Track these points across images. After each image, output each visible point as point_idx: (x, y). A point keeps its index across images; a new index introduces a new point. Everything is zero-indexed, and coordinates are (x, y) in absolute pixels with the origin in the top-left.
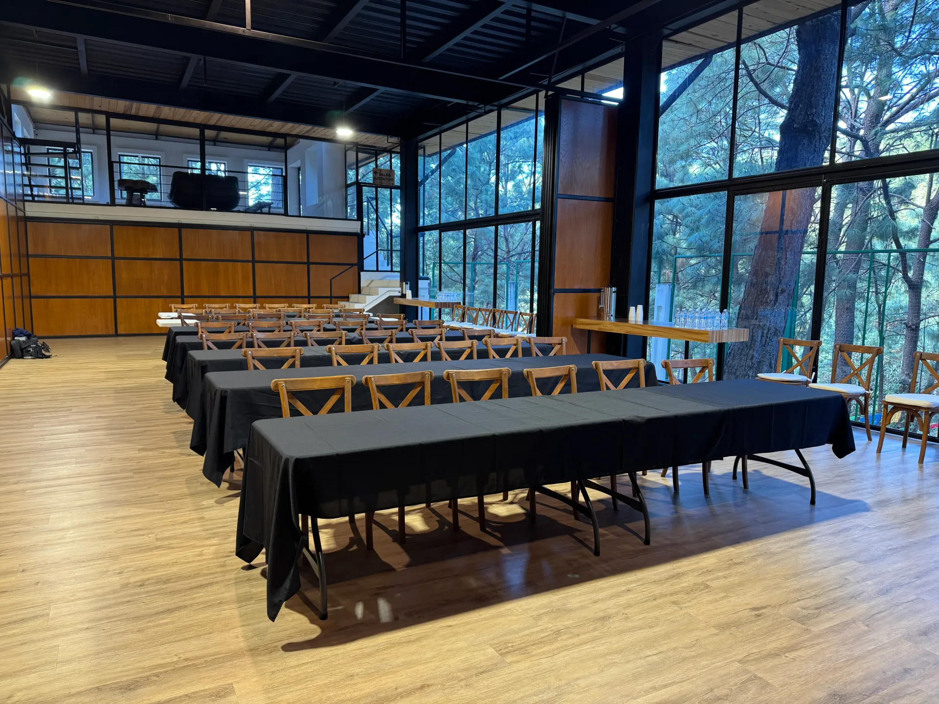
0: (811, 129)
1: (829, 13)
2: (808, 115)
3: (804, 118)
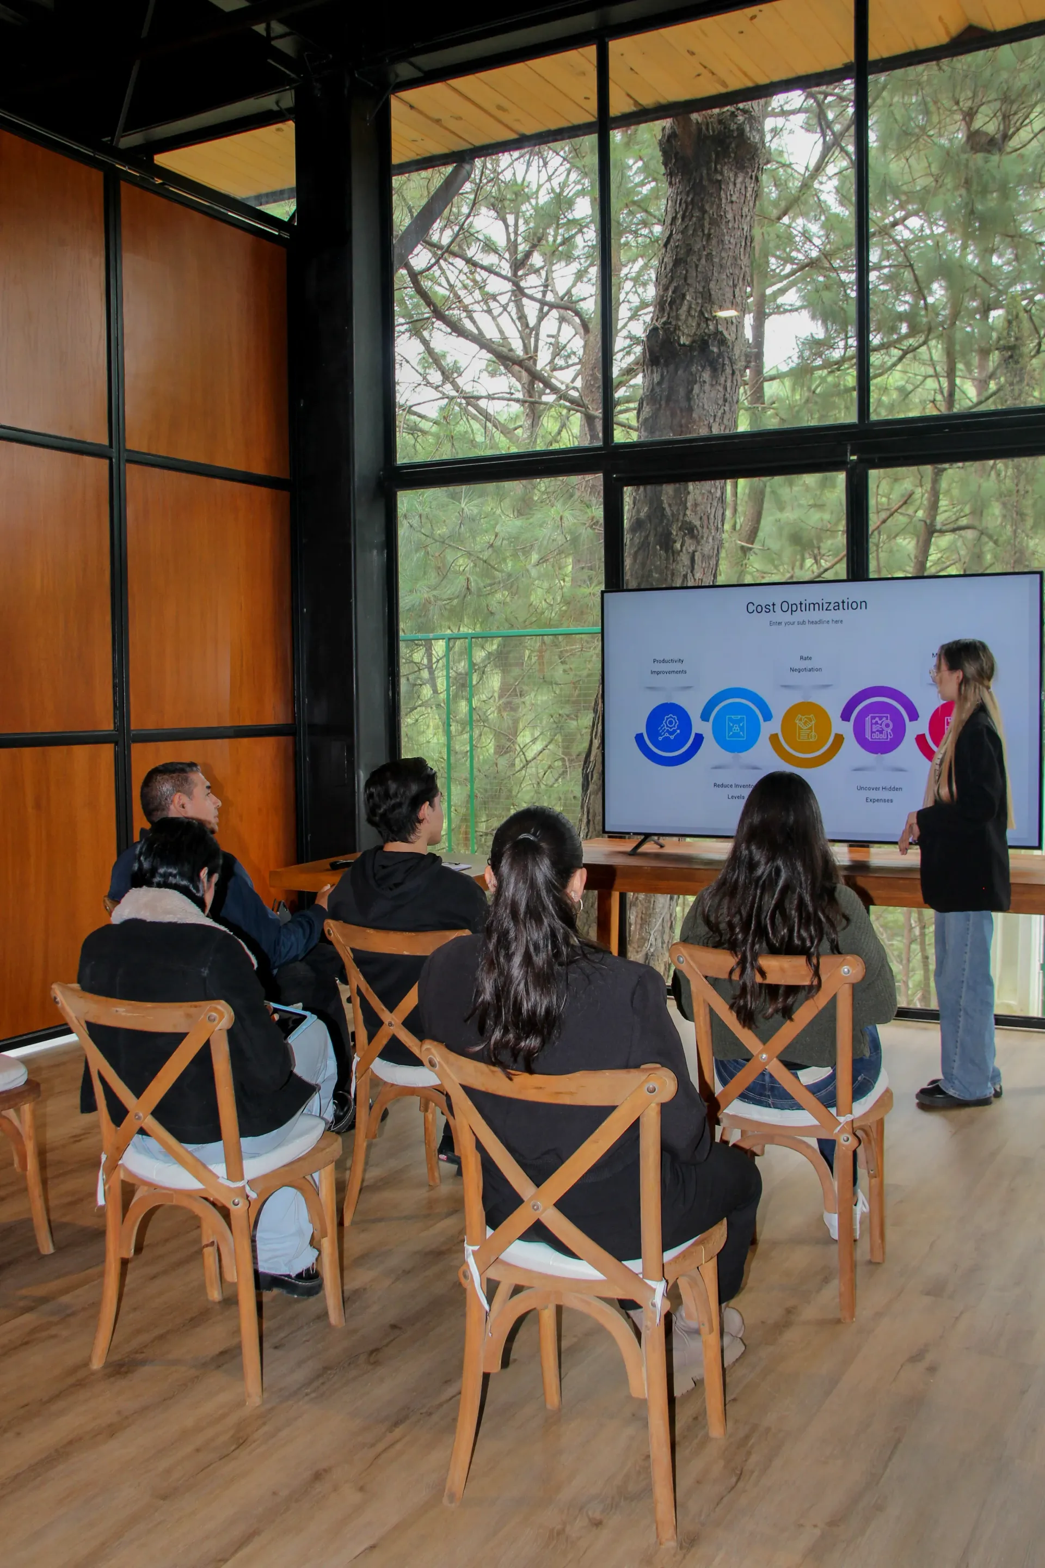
0: (715, 350)
1: (731, 104)
2: (707, 319)
3: (699, 325)
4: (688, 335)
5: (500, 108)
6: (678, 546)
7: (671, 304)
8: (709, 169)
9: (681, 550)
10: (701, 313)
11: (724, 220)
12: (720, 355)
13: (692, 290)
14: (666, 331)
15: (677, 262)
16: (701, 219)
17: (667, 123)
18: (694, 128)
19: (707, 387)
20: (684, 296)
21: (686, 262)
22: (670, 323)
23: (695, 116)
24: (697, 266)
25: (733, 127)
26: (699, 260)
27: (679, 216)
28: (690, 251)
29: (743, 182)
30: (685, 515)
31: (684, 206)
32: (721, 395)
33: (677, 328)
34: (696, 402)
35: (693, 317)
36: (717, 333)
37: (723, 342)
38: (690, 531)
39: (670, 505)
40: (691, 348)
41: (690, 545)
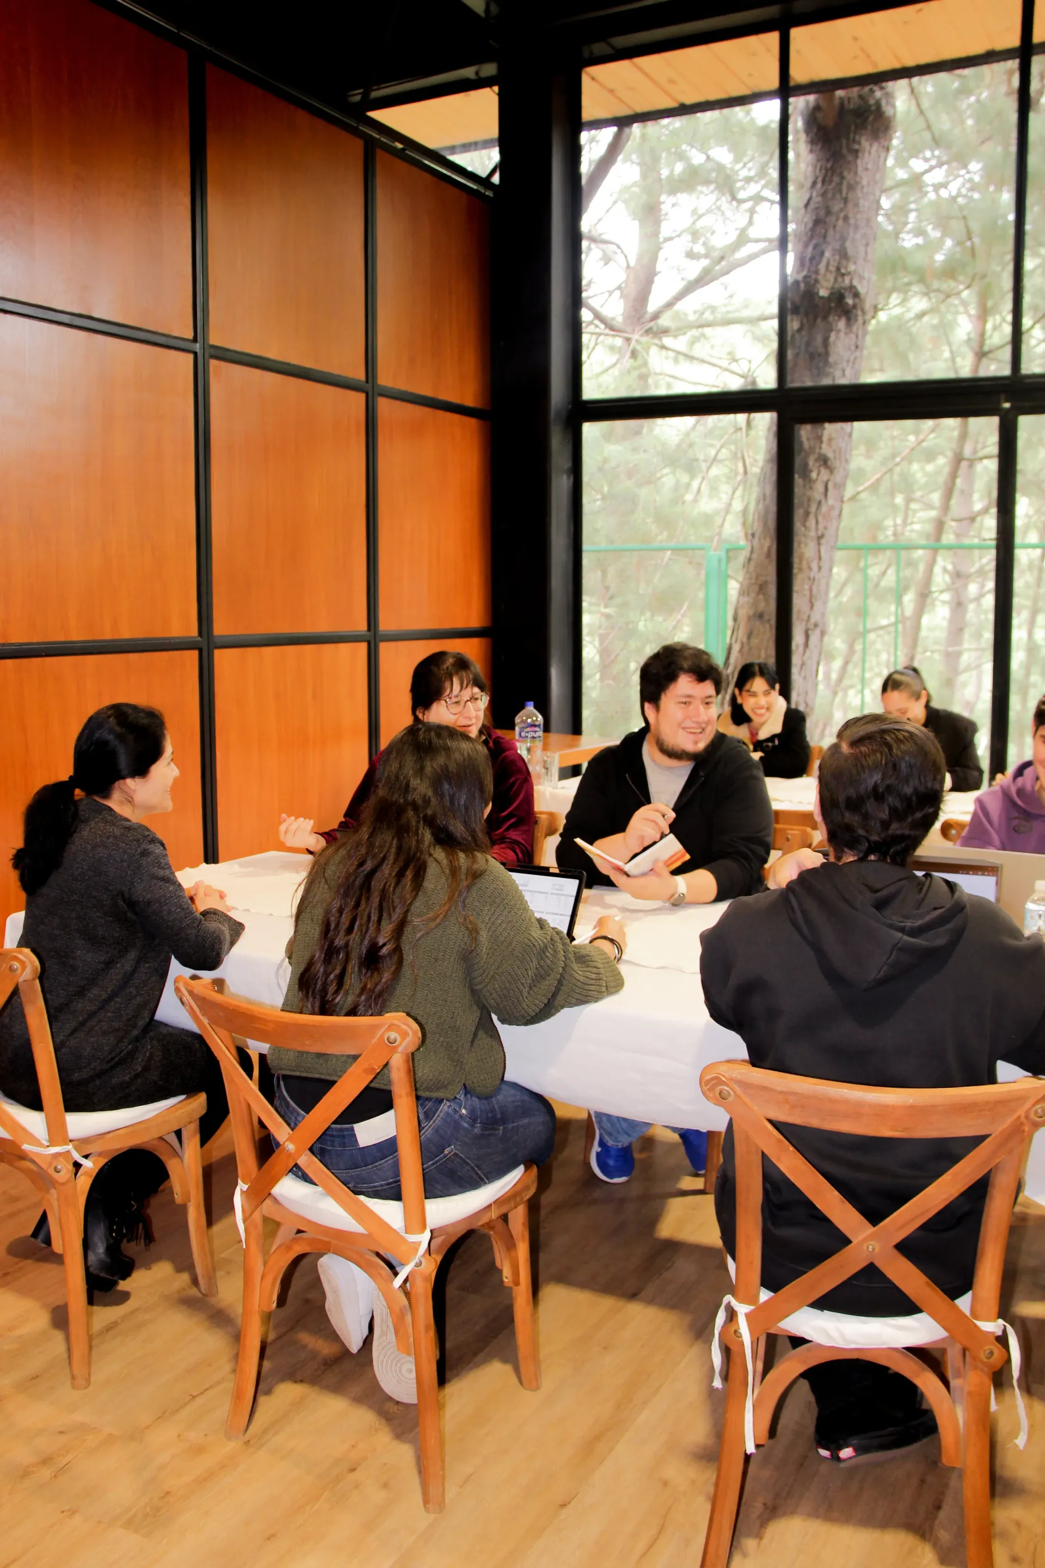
0: (850, 302)
2: (843, 275)
3: (836, 280)
4: (827, 288)
5: (671, 81)
6: (814, 475)
7: (812, 259)
8: (848, 139)
9: (817, 479)
10: (838, 269)
11: (860, 186)
12: (855, 306)
13: (830, 248)
14: (807, 283)
15: (817, 222)
16: (840, 184)
17: (811, 98)
18: (837, 102)
19: (842, 335)
20: (822, 254)
21: (825, 223)
22: (810, 277)
23: (840, 93)
24: (835, 227)
25: (872, 102)
26: (837, 220)
27: (820, 180)
28: (828, 212)
29: (877, 151)
30: (820, 448)
31: (823, 171)
32: (853, 341)
33: (816, 281)
34: (832, 349)
35: (831, 272)
36: (852, 288)
37: (856, 295)
38: (824, 461)
39: (808, 439)
40: (829, 299)
41: (825, 475)
